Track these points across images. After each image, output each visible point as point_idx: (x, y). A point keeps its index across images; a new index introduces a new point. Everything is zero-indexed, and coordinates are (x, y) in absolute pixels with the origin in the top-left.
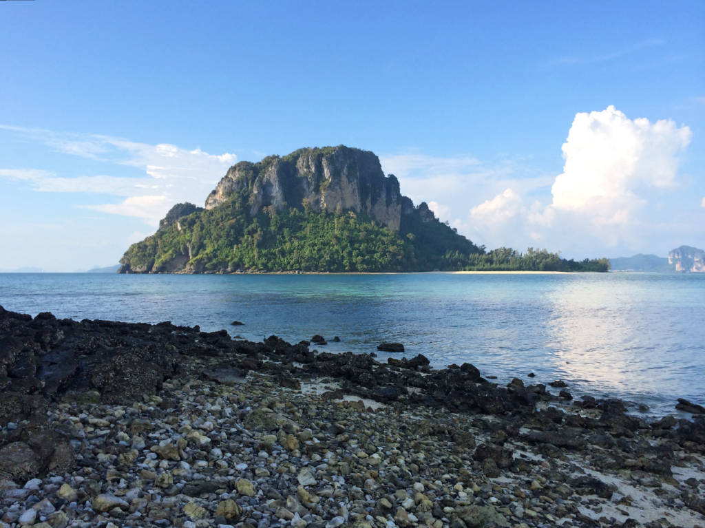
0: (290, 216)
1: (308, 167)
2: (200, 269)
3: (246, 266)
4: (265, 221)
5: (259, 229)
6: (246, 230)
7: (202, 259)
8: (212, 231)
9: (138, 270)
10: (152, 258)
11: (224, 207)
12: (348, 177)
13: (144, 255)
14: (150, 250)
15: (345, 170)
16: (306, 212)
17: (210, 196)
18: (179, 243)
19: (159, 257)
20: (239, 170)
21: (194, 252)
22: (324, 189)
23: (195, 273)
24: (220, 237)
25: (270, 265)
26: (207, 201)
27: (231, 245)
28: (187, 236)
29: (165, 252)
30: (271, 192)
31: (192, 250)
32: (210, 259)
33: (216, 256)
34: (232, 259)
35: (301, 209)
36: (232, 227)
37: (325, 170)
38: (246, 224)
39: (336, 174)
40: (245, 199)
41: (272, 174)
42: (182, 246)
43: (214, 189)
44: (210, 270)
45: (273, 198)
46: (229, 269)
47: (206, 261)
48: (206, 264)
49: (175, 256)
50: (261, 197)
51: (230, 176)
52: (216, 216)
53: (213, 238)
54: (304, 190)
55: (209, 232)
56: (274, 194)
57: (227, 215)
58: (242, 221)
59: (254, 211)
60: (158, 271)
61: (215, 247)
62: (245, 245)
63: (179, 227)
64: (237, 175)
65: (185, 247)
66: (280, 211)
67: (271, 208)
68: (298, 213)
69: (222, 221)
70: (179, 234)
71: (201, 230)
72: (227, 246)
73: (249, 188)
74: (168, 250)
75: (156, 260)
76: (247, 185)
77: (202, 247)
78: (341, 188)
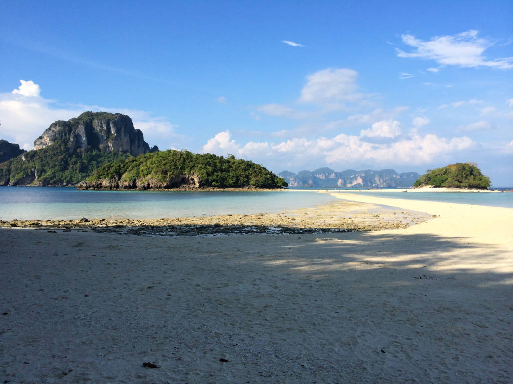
0: (93, 154)
1: (102, 127)
2: (45, 184)
3: (74, 183)
4: (79, 156)
5: (78, 162)
6: (71, 162)
8: (49, 162)
10: (8, 177)
11: (52, 148)
12: (125, 132)
13: (2, 176)
14: (5, 172)
15: (123, 129)
16: (102, 152)
17: (37, 140)
18: (27, 169)
19: (14, 177)
20: (59, 126)
21: (38, 174)
22: (112, 140)
23: (43, 186)
24: (55, 166)
26: (35, 143)
27: (63, 170)
28: (31, 164)
30: (81, 140)
31: (37, 173)
32: (51, 179)
33: (55, 177)
34: (65, 179)
35: (99, 150)
36: (62, 160)
37: (112, 130)
38: (69, 160)
39: (118, 132)
40: (66, 142)
41: (81, 130)
42: (29, 171)
43: (40, 136)
44: (51, 184)
45: (81, 143)
46: (64, 184)
47: (49, 179)
48: (49, 181)
49: (24, 176)
50: (74, 143)
51: (52, 129)
52: (50, 153)
53: (50, 166)
54: (100, 140)
55: (47, 163)
56: (82, 142)
57: (57, 153)
58: (67, 156)
59: (71, 151)
60: (15, 185)
61: (53, 172)
62: (72, 171)
63: (23, 159)
64: (58, 129)
65: (31, 171)
66: (87, 151)
67: (83, 150)
68: (98, 153)
69: (54, 156)
70: (24, 163)
71: (42, 161)
72: (60, 171)
73: (67, 137)
74: (19, 173)
75: (11, 178)
76: (65, 135)
77: (43, 171)
78: (121, 140)
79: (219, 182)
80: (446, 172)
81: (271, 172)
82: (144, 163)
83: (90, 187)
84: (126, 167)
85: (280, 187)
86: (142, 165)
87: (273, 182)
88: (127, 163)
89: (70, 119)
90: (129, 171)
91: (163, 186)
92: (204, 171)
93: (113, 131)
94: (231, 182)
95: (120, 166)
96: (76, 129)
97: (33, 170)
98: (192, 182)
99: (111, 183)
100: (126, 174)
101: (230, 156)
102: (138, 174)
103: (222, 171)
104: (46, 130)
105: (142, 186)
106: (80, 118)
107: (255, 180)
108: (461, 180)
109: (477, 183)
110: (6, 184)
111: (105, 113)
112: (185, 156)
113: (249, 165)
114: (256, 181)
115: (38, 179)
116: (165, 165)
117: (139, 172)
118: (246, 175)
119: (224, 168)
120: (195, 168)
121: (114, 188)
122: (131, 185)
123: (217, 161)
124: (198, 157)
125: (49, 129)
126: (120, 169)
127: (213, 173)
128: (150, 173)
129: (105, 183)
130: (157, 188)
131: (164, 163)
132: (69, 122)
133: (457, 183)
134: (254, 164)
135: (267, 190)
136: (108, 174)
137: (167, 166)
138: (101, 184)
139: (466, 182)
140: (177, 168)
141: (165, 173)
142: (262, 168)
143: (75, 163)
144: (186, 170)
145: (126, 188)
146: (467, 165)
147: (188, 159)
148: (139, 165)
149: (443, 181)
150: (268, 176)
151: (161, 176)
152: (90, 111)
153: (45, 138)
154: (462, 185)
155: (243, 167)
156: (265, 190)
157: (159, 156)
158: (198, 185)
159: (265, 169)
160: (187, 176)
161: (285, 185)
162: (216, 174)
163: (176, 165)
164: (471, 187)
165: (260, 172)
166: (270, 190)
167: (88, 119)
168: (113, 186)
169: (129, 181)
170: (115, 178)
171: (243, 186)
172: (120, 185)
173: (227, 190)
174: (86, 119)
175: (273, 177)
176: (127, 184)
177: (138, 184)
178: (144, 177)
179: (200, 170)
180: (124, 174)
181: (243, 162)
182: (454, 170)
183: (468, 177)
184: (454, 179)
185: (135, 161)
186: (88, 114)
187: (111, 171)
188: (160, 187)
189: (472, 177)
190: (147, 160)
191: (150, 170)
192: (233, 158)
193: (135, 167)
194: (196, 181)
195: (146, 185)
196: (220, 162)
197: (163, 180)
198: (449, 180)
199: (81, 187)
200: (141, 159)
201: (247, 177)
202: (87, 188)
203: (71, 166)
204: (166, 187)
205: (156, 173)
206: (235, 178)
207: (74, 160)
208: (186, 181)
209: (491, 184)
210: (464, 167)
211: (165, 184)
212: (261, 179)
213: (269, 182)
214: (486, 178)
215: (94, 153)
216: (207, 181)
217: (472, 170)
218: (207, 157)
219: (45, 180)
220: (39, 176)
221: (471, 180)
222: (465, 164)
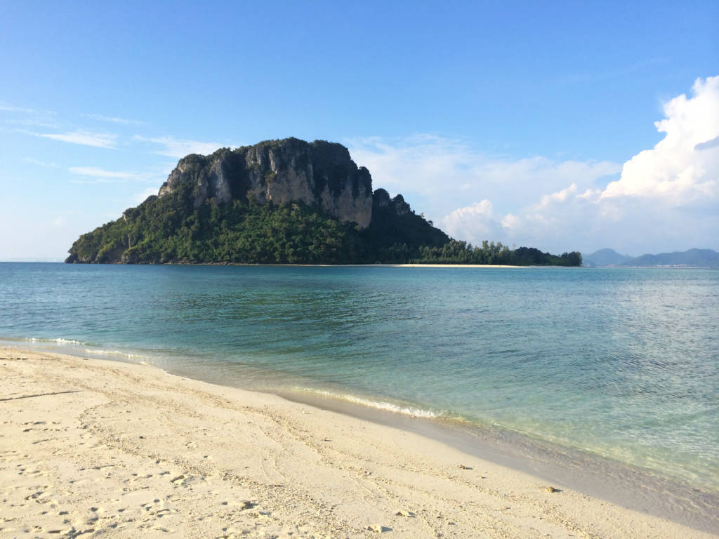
0: (233, 208)
1: (255, 160)
2: (134, 259)
3: (179, 256)
4: (205, 211)
5: (197, 221)
6: (184, 222)
7: (137, 250)
8: (151, 222)
10: (97, 248)
12: (296, 169)
13: (90, 246)
14: (95, 241)
15: (293, 163)
16: (250, 204)
17: (161, 188)
20: (188, 163)
21: (133, 243)
22: (270, 182)
23: (129, 263)
24: (157, 228)
25: (201, 256)
27: (166, 236)
29: (108, 243)
30: (216, 185)
31: (131, 241)
32: (144, 250)
33: (151, 247)
34: (166, 249)
35: (247, 202)
36: (170, 218)
37: (272, 163)
38: (185, 216)
39: (282, 166)
40: (189, 191)
41: (217, 166)
42: (122, 237)
43: (165, 181)
44: (144, 260)
45: (217, 190)
46: (162, 260)
47: (140, 251)
48: (141, 254)
49: (115, 247)
50: (203, 190)
51: (179, 168)
53: (151, 229)
54: (251, 183)
56: (219, 187)
57: (168, 207)
58: (182, 212)
60: (102, 260)
61: (152, 238)
63: (125, 219)
64: (186, 167)
67: (214, 200)
68: (242, 205)
69: (162, 212)
72: (162, 237)
73: (194, 180)
75: (100, 250)
76: (193, 177)
78: (288, 181)
104: (173, 171)
125: (176, 170)
132: (208, 156)
203: (183, 228)
207: (192, 217)
215: (235, 206)
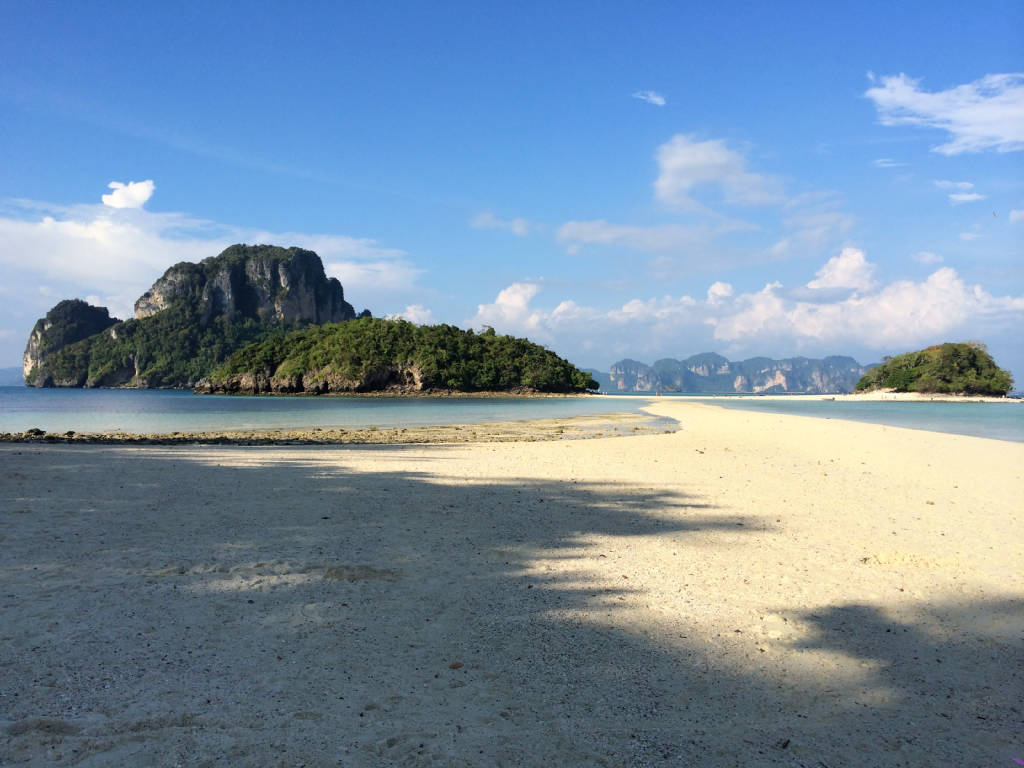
0: (245, 326)
1: (262, 273)
2: (154, 383)
4: (218, 331)
5: (217, 341)
6: (202, 341)
7: (156, 373)
8: (162, 342)
9: (65, 383)
10: (84, 370)
11: (168, 315)
12: (306, 286)
13: (73, 368)
14: (79, 361)
15: (303, 278)
16: (262, 323)
17: (141, 299)
18: (120, 354)
19: (96, 369)
20: (182, 273)
21: (142, 365)
22: (282, 299)
23: (149, 388)
24: (173, 348)
26: (137, 306)
27: (186, 358)
28: (128, 346)
29: (103, 364)
30: (222, 300)
31: (139, 363)
32: (165, 374)
33: (171, 370)
34: (192, 373)
35: (257, 319)
36: (186, 337)
37: (282, 279)
38: (200, 337)
39: (293, 282)
40: (194, 304)
41: (223, 279)
42: (124, 358)
43: (147, 291)
44: (165, 384)
45: (224, 306)
47: (161, 375)
48: (162, 378)
49: (115, 369)
50: (210, 306)
51: (170, 278)
52: (164, 324)
53: (164, 349)
54: (259, 298)
55: (158, 343)
56: (226, 302)
57: (177, 324)
58: (195, 331)
59: (203, 320)
60: (97, 385)
61: (169, 360)
62: (204, 358)
63: (114, 335)
64: (180, 277)
65: (128, 359)
66: (234, 321)
67: (225, 317)
68: (254, 324)
69: (172, 330)
70: (115, 343)
71: (148, 340)
72: (182, 359)
73: (197, 293)
74: (106, 362)
75: (90, 372)
76: (194, 290)
77: (151, 359)
78: (299, 299)
79: (461, 379)
80: (920, 360)
81: (566, 361)
82: (319, 344)
83: (218, 389)
84: (284, 351)
85: (583, 391)
86: (313, 347)
87: (569, 379)
88: (287, 343)
89: (204, 258)
90: (290, 358)
91: (352, 387)
92: (433, 358)
93: (283, 281)
94: (484, 379)
95: (273, 348)
96: (214, 276)
97: (131, 356)
98: (408, 380)
99: (256, 380)
100: (283, 364)
101: (486, 329)
102: (306, 363)
103: (468, 358)
104: (159, 281)
105: (314, 386)
106: (222, 258)
107: (533, 375)
108: (948, 378)
109: (983, 382)
110: (81, 384)
111: (271, 246)
112: (396, 329)
113: (522, 347)
114: (534, 378)
115: (140, 374)
116: (357, 347)
117: (308, 361)
118: (516, 367)
119: (471, 352)
120: (415, 353)
121: (263, 390)
122: (294, 385)
123: (460, 339)
124: (423, 331)
125: (164, 279)
126: (274, 353)
127: (449, 362)
128: (328, 362)
129: (247, 381)
130: (342, 390)
131: (356, 342)
132: (201, 264)
133: (940, 384)
134: (533, 345)
135: (556, 395)
136: (251, 364)
137: (362, 349)
138: (238, 383)
139: (959, 382)
140: (381, 353)
141: (357, 361)
142: (547, 352)
143: (211, 343)
144: (399, 355)
145: (284, 390)
146: (965, 346)
147: (402, 333)
148: (310, 347)
149: (911, 380)
150: (558, 369)
151: (349, 366)
152: (242, 243)
153: (156, 296)
154: (950, 386)
155: (509, 351)
156: (551, 396)
157: (349, 329)
158: (420, 385)
159: (553, 355)
160: (400, 367)
161: (592, 386)
162: (454, 364)
163: (378, 347)
164: (970, 391)
165: (544, 360)
166: (562, 396)
167: (238, 259)
168: (260, 386)
169: (289, 376)
170: (264, 372)
171: (508, 387)
172: (273, 385)
173: (475, 394)
174: (233, 258)
175: (568, 369)
176: (285, 383)
177: (307, 382)
178: (318, 369)
179: (424, 356)
180: (280, 363)
181: (509, 340)
182: (935, 356)
183: (965, 370)
184: (934, 375)
185: (304, 338)
186: (238, 250)
187: (258, 358)
188: (348, 389)
189: (973, 370)
190: (324, 337)
191: (329, 356)
192: (492, 332)
193: (301, 350)
194: (417, 377)
195: (321, 385)
196: (465, 342)
197: (353, 376)
198: (924, 377)
199: (202, 388)
200: (314, 336)
201: (518, 370)
202: (212, 391)
203: (203, 349)
204: (360, 390)
205: (340, 363)
206: (493, 372)
207: (208, 337)
208: (398, 377)
209: (1013, 385)
210: (956, 350)
211: (357, 384)
212: (543, 375)
213: (561, 380)
214: (1002, 373)
215: (247, 324)
216: (437, 377)
217: (975, 357)
218: (440, 331)
219: (153, 375)
220: (143, 369)
221: (971, 376)
222: (959, 345)
